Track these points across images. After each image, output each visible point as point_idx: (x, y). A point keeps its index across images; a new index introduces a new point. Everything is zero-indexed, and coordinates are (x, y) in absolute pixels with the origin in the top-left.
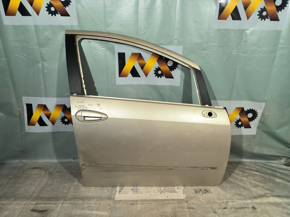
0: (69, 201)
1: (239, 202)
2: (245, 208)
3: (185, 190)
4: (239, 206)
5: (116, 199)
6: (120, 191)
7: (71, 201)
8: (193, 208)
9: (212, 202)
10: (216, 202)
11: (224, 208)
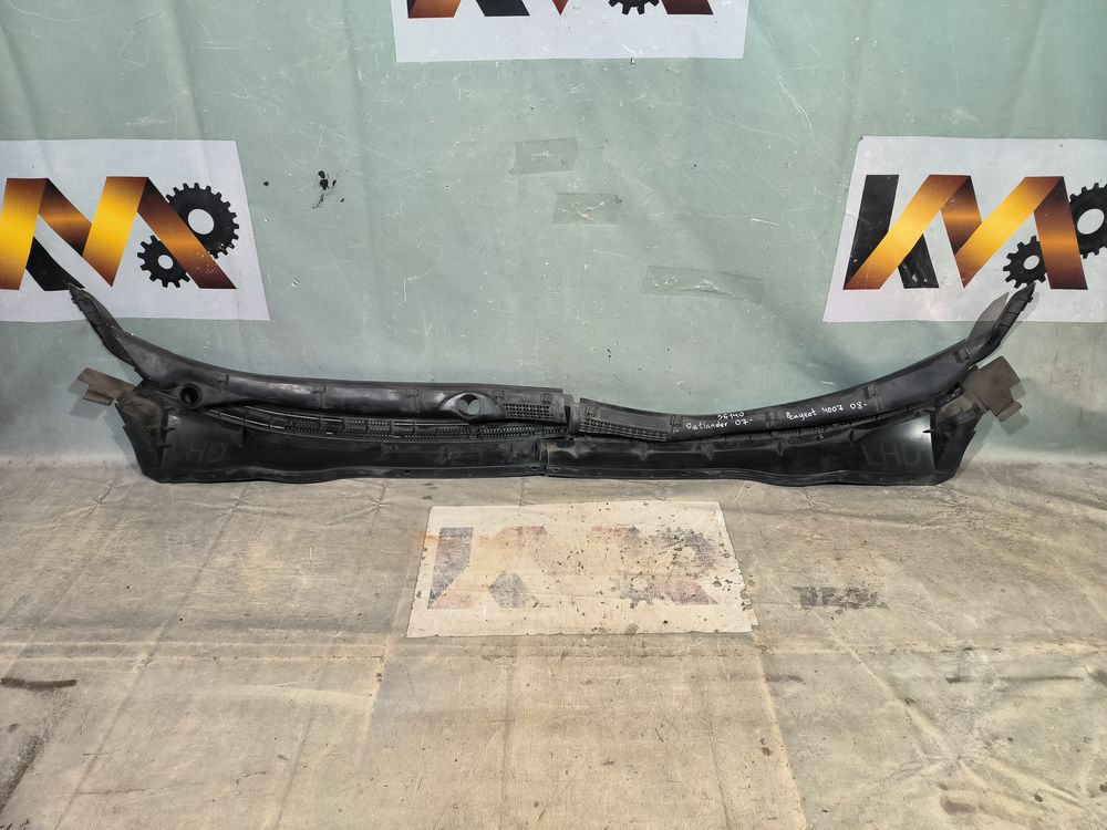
0: (186, 639)
1: (1029, 649)
2: (1059, 678)
3: (750, 588)
4: (1028, 671)
5: (411, 634)
6: (433, 596)
7: (194, 639)
8: (797, 679)
9: (888, 650)
10: (908, 648)
11: (951, 681)
